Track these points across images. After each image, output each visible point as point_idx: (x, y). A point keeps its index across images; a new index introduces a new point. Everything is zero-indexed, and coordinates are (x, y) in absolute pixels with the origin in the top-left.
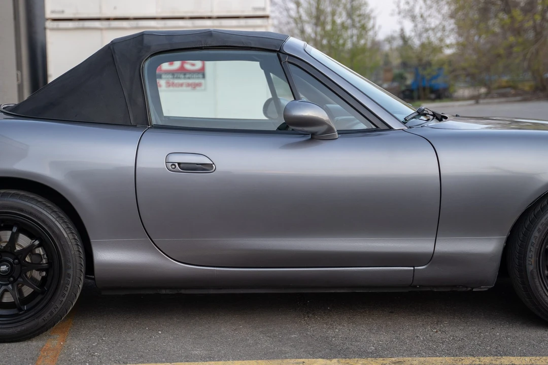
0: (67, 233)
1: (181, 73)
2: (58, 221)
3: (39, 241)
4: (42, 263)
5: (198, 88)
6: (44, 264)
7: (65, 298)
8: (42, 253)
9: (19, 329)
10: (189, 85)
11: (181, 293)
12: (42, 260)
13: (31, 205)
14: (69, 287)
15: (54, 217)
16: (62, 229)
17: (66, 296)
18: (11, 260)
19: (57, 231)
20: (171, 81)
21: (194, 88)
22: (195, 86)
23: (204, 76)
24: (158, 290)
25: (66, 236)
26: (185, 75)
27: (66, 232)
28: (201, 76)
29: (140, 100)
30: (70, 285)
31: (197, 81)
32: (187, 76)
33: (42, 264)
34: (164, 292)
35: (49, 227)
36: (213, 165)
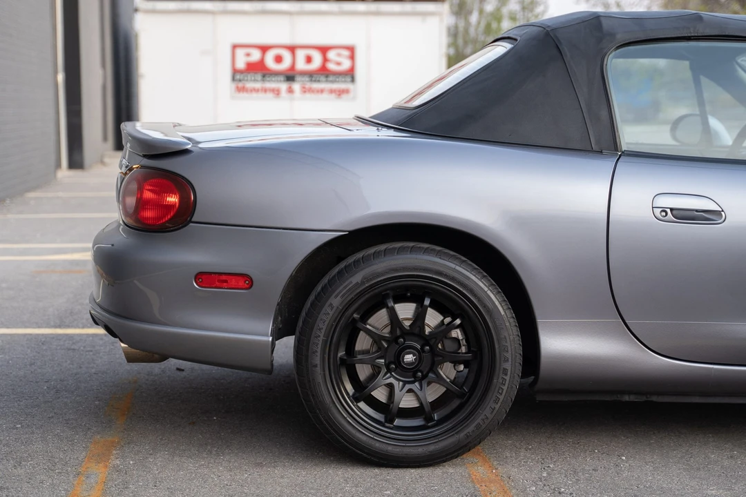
0: (504, 309)
1: (322, 74)
2: (491, 291)
3: (461, 320)
4: (460, 351)
5: (344, 96)
6: (463, 353)
7: (499, 404)
8: (460, 337)
9: (432, 448)
10: (331, 91)
11: (652, 401)
12: (460, 347)
13: (453, 265)
14: (505, 388)
15: (486, 285)
16: (497, 303)
17: (501, 401)
18: (419, 347)
19: (490, 305)
20: (308, 85)
21: (339, 95)
22: (341, 93)
23: (353, 80)
24: (619, 396)
25: (503, 313)
26: (327, 76)
27: (502, 307)
28: (349, 79)
29: (604, 113)
30: (507, 385)
31: (342, 86)
32: (331, 78)
33: (459, 353)
34: (626, 398)
35: (479, 299)
36: (723, 213)
